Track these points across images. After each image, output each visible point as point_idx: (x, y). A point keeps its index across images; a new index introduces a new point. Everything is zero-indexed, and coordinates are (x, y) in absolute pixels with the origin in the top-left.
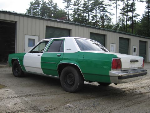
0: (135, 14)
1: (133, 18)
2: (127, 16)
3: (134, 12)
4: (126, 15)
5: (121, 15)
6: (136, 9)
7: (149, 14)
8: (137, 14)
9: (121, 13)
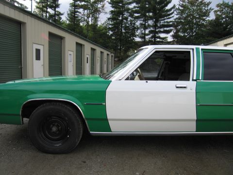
0: (58, 11)
1: (55, 17)
2: (47, 12)
3: (57, 9)
4: (45, 11)
5: (38, 10)
6: (59, 5)
7: (75, 15)
8: (60, 13)
9: (37, 7)
